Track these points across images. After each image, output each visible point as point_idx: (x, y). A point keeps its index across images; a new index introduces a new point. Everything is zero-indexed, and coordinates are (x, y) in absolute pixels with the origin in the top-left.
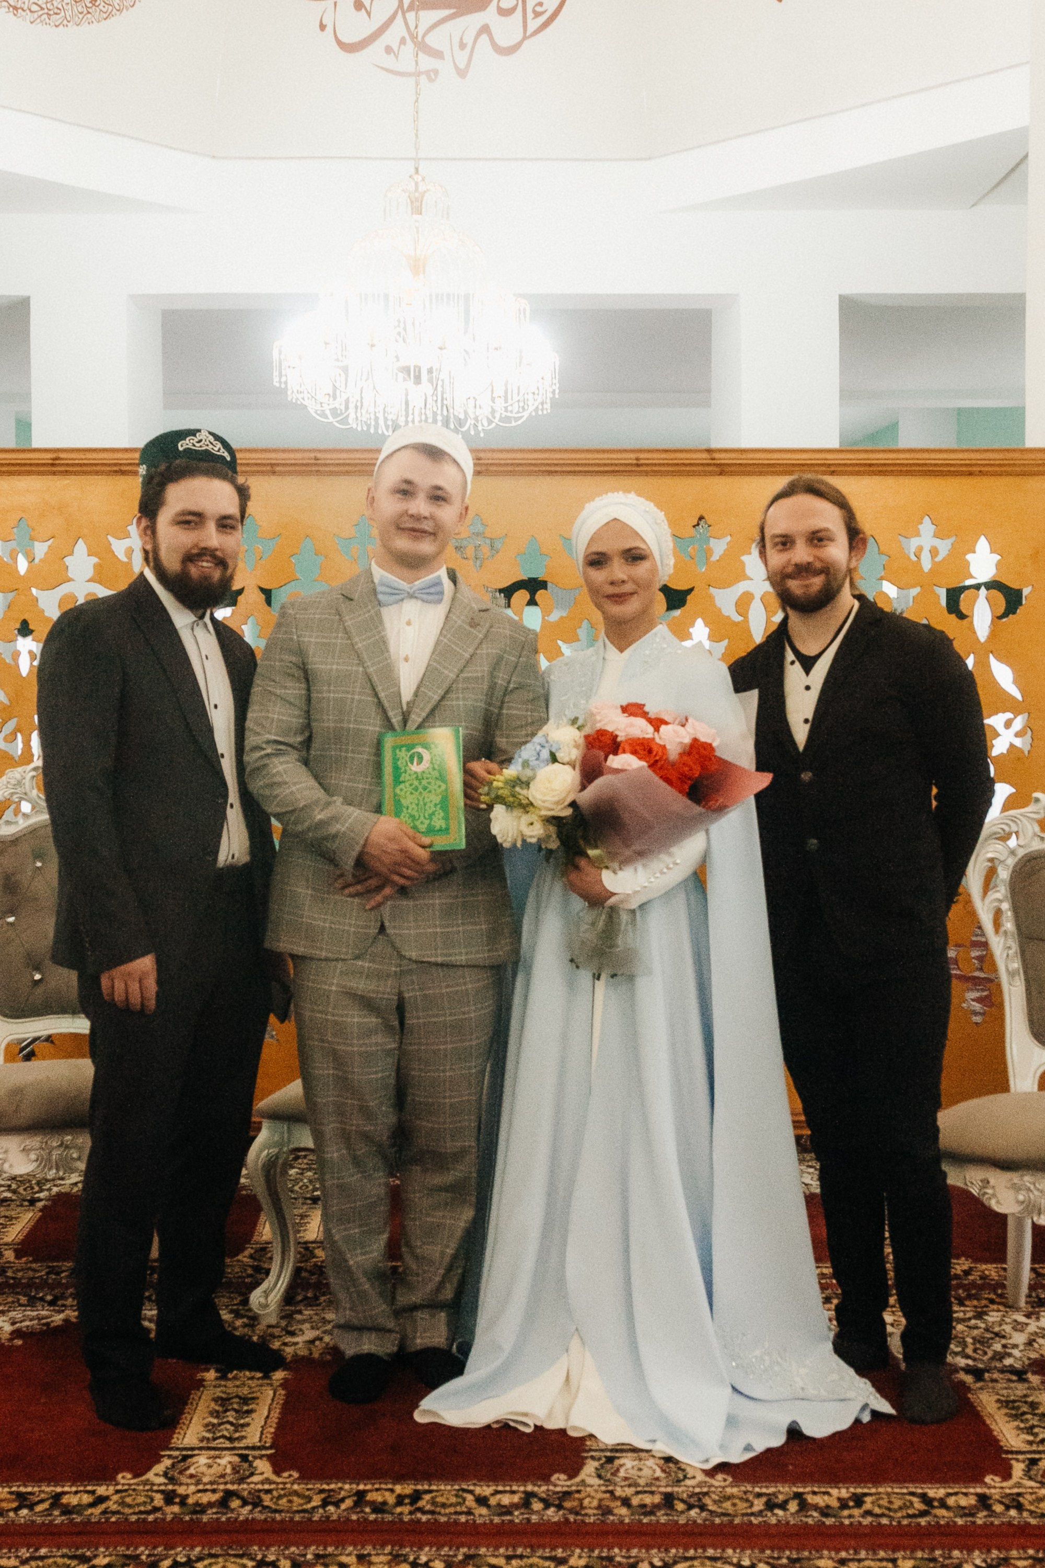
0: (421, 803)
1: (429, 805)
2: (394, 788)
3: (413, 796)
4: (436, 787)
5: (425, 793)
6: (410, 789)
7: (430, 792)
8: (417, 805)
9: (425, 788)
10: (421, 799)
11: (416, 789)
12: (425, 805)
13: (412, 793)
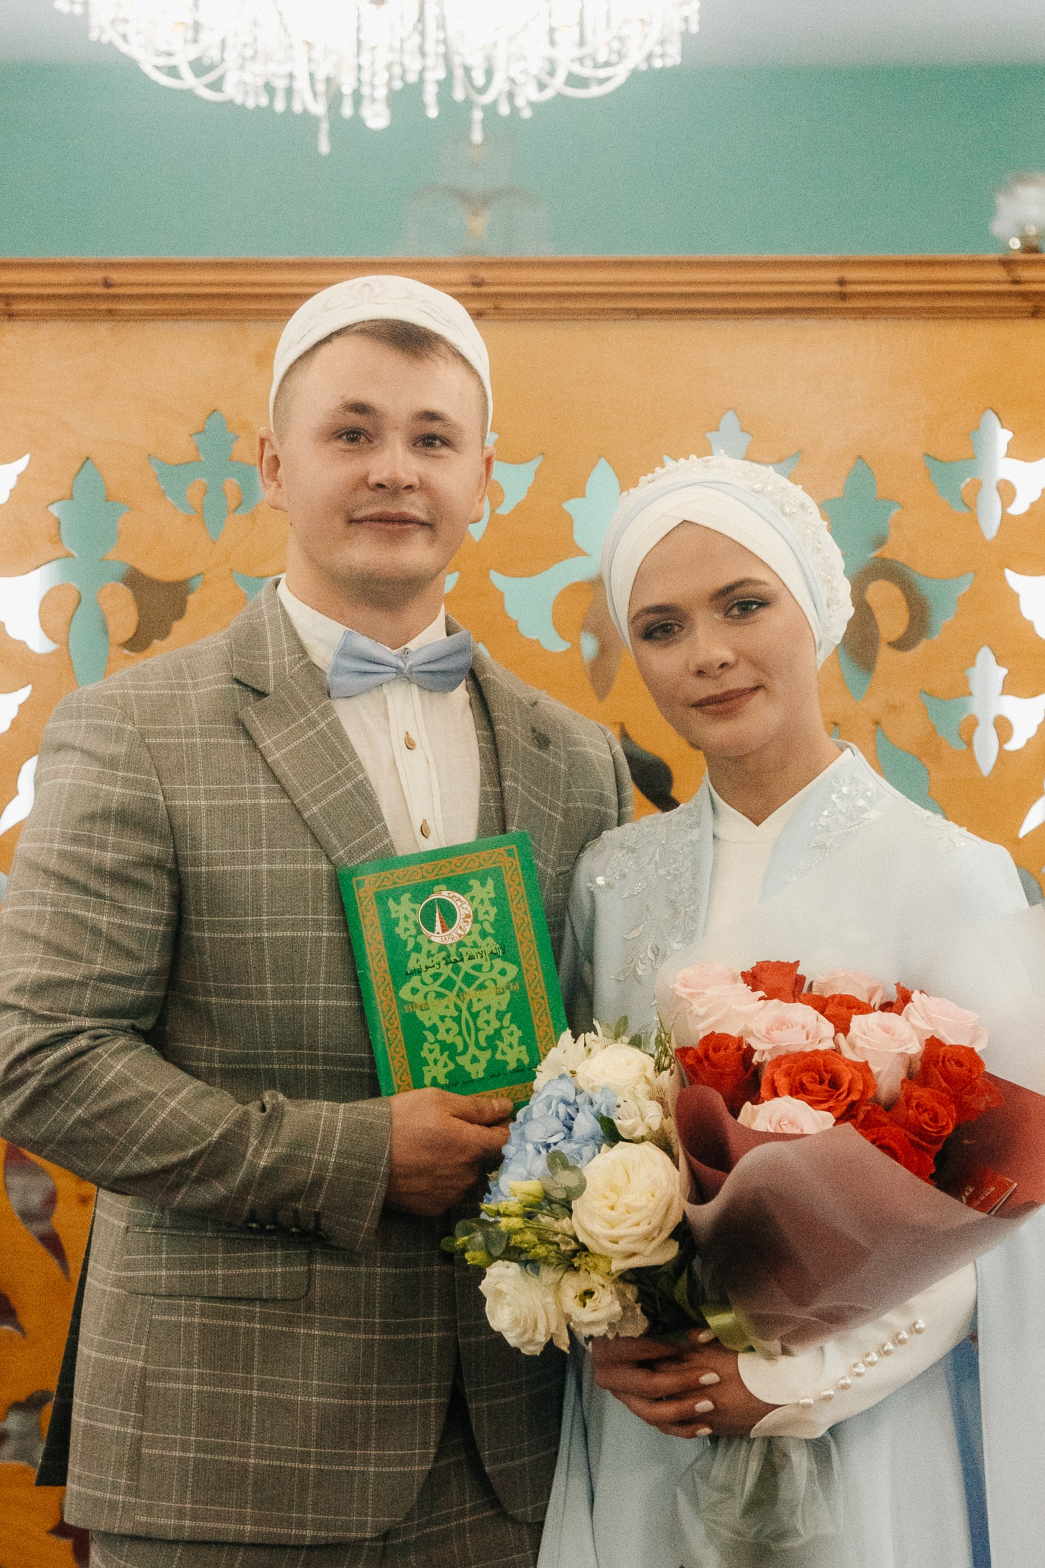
0: (465, 1014)
1: (484, 1016)
2: (397, 986)
3: (444, 1002)
4: (494, 974)
5: (471, 992)
6: (436, 987)
7: (482, 987)
8: (457, 1020)
9: (469, 980)
10: (464, 1007)
11: (449, 984)
12: (475, 1016)
13: (439, 996)
